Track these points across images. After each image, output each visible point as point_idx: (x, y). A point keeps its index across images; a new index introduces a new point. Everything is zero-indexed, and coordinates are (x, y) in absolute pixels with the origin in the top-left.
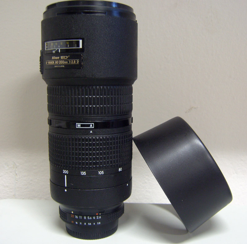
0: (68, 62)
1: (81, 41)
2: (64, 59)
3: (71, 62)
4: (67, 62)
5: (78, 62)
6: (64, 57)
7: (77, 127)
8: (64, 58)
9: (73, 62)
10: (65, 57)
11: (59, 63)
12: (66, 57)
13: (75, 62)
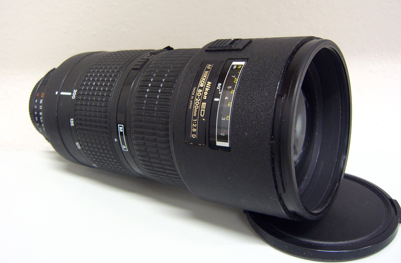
0: (195, 118)
1: (227, 145)
2: (200, 109)
3: (195, 124)
4: (195, 115)
5: (194, 136)
6: (204, 110)
7: (120, 126)
8: (202, 110)
9: (195, 128)
10: (203, 112)
11: (197, 96)
12: (202, 114)
13: (195, 130)
